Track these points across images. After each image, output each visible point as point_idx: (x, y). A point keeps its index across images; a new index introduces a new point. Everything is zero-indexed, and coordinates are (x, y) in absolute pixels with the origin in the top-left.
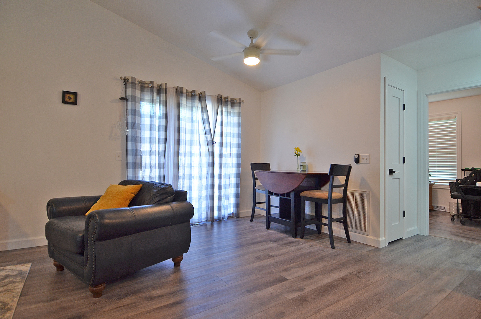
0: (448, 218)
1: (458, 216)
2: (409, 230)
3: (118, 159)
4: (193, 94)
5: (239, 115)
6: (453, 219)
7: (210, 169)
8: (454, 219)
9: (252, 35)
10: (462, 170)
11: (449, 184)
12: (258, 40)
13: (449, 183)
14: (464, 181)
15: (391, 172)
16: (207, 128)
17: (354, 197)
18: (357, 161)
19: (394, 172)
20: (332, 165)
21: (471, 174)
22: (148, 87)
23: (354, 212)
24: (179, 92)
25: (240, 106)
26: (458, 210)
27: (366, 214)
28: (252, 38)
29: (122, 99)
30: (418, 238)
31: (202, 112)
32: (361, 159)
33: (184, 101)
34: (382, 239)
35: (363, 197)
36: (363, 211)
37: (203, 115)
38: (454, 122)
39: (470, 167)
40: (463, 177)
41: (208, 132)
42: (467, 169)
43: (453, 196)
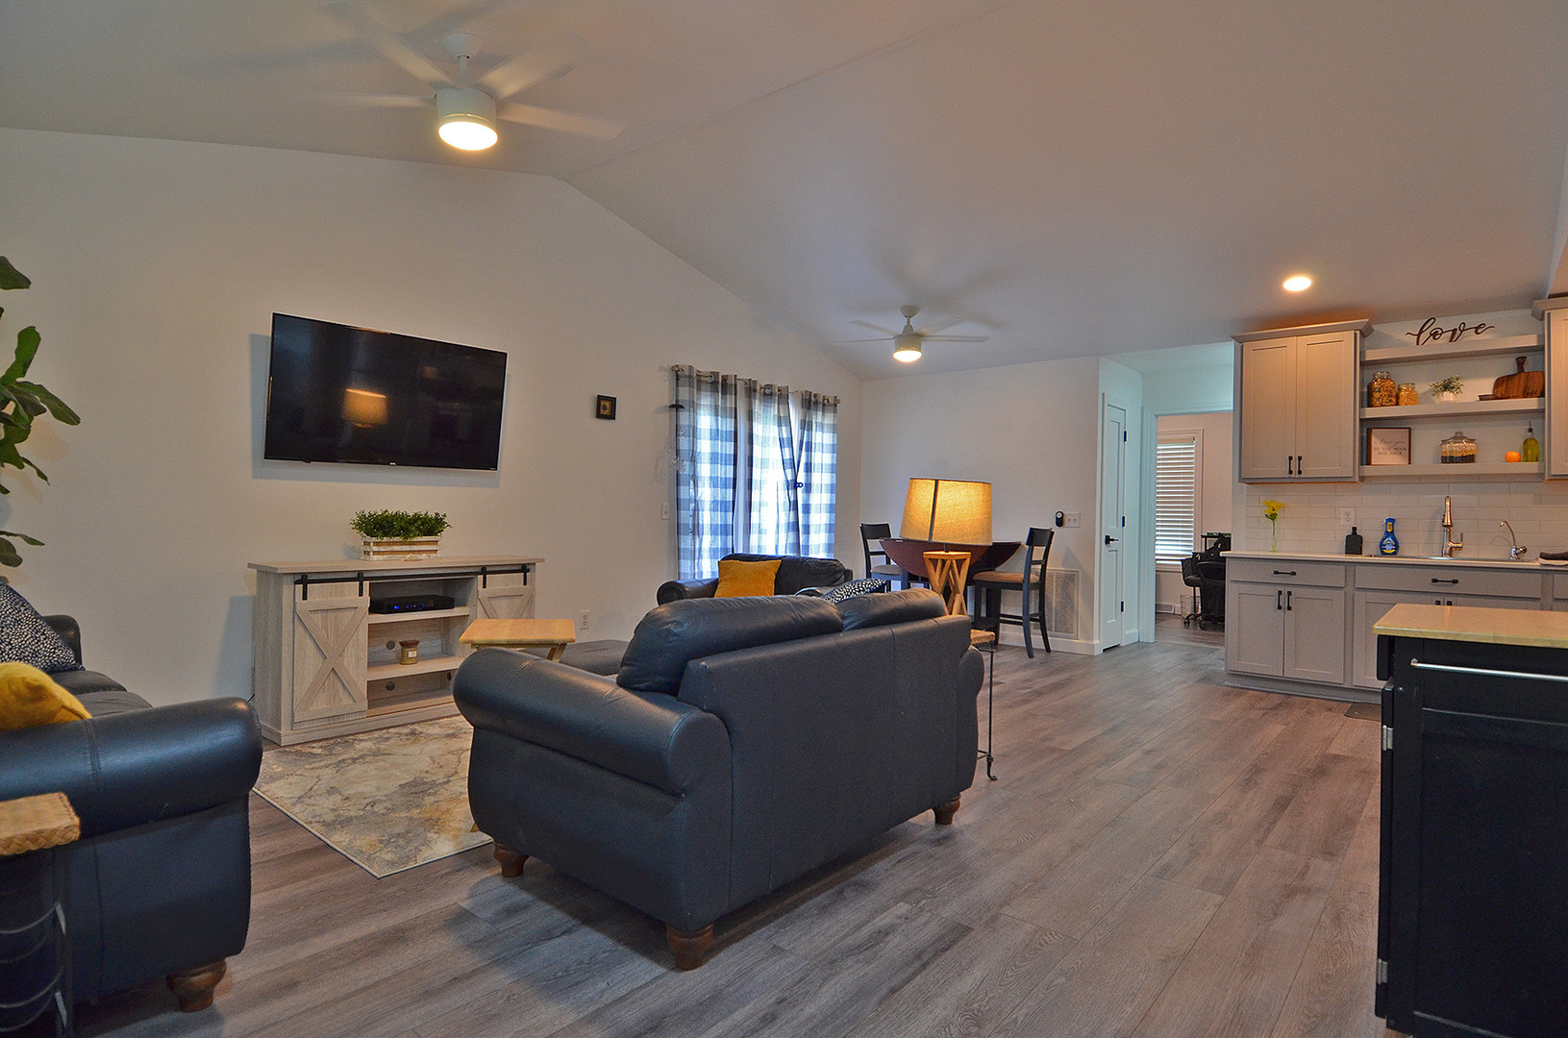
0: (1179, 623)
1: (1195, 619)
2: (1127, 633)
3: (664, 517)
4: (767, 391)
5: (834, 429)
6: (1187, 622)
7: (792, 535)
8: (1189, 623)
9: (910, 312)
10: (1203, 537)
11: (1180, 563)
12: (916, 323)
13: (1181, 560)
14: (1206, 555)
15: (1108, 540)
16: (787, 456)
17: (1054, 580)
18: (1060, 522)
19: (1113, 540)
20: (1031, 529)
21: (1216, 544)
22: (707, 382)
23: (1054, 604)
24: (751, 390)
25: (835, 412)
26: (1195, 609)
27: (1072, 607)
28: (909, 317)
29: (672, 406)
30: (1140, 646)
31: (780, 425)
32: (1066, 520)
33: (758, 407)
34: (1096, 642)
35: (1069, 580)
36: (1068, 602)
37: (780, 431)
38: (1192, 448)
39: (1216, 531)
40: (1204, 550)
41: (787, 465)
42: (1210, 536)
43: (1188, 583)
